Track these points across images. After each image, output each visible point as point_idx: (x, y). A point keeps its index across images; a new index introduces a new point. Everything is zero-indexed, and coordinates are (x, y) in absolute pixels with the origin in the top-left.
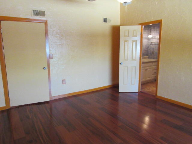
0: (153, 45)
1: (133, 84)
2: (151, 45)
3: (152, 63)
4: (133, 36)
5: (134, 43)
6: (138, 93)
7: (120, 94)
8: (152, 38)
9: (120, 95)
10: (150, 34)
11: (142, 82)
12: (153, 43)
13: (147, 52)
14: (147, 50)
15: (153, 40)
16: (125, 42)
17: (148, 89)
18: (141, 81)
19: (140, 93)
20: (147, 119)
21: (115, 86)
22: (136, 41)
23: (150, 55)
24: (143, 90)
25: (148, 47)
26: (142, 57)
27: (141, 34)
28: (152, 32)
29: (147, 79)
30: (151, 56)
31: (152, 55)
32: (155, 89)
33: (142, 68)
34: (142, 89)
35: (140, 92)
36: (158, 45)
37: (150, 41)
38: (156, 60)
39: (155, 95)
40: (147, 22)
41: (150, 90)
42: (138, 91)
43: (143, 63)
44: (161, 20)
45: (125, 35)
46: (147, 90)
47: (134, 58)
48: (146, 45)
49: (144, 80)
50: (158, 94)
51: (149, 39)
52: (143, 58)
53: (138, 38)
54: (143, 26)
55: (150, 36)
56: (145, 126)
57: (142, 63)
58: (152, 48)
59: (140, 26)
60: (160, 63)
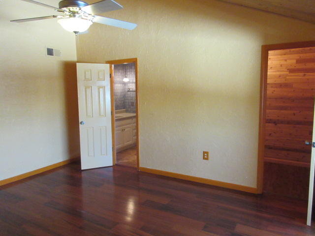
0: (131, 92)
1: (104, 155)
2: (129, 93)
3: (131, 120)
4: (99, 79)
5: (101, 90)
6: (112, 168)
7: (83, 172)
8: (129, 82)
9: (84, 175)
10: (126, 77)
11: (117, 150)
12: (131, 90)
13: (124, 103)
14: (123, 99)
15: (131, 84)
16: (86, 89)
17: (127, 159)
18: (116, 147)
19: (116, 167)
20: (131, 207)
21: (74, 161)
22: (104, 87)
23: (127, 107)
24: (120, 161)
25: (124, 96)
26: (114, 111)
27: (110, 77)
28: (128, 73)
29: (126, 144)
30: (129, 109)
31: (132, 107)
32: (136, 157)
33: (115, 129)
34: (118, 160)
35: (116, 165)
36: (135, 93)
37: (127, 87)
38: (135, 114)
39: (136, 166)
40: (117, 59)
41: (130, 161)
42: (111, 165)
43: (117, 120)
44: (136, 59)
45: (85, 78)
46: (126, 161)
47: (102, 113)
48: (122, 92)
49: (120, 146)
50: (141, 165)
51: (124, 84)
52: (116, 113)
53: (107, 83)
54: (113, 66)
55: (126, 80)
56: (129, 219)
57: (115, 120)
58: (130, 97)
59: (108, 65)
60: (139, 119)
